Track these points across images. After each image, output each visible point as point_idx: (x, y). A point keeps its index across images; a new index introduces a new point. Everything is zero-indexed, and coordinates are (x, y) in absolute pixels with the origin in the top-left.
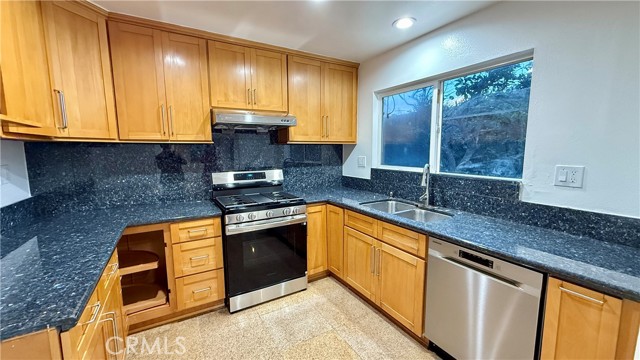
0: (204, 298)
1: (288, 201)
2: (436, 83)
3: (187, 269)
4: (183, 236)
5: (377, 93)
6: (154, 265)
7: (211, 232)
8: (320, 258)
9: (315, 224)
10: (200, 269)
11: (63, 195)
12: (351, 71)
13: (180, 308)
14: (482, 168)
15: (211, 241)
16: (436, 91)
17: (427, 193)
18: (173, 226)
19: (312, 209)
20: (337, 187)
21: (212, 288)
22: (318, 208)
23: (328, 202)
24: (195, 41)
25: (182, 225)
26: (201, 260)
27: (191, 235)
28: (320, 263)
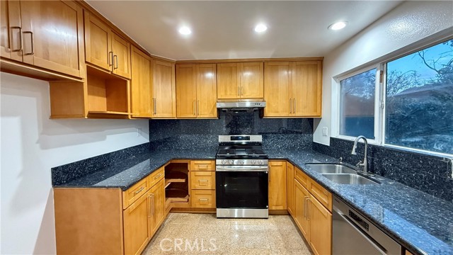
0: (205, 205)
1: (258, 155)
2: (378, 65)
3: (197, 186)
4: (196, 168)
5: (336, 78)
6: (183, 181)
7: (210, 168)
8: (280, 199)
9: (276, 174)
10: (203, 188)
11: (159, 143)
12: (317, 64)
13: (193, 206)
14: (422, 142)
15: (209, 173)
16: (378, 73)
17: (365, 161)
18: (192, 162)
19: (274, 163)
20: (306, 150)
21: (208, 199)
22: (280, 163)
23: (287, 160)
24: (210, 65)
25: (196, 162)
26: (204, 183)
27: (200, 168)
28: (280, 203)
